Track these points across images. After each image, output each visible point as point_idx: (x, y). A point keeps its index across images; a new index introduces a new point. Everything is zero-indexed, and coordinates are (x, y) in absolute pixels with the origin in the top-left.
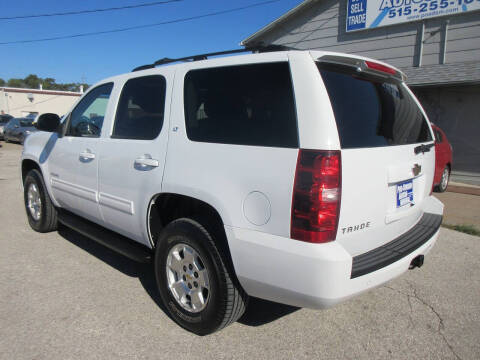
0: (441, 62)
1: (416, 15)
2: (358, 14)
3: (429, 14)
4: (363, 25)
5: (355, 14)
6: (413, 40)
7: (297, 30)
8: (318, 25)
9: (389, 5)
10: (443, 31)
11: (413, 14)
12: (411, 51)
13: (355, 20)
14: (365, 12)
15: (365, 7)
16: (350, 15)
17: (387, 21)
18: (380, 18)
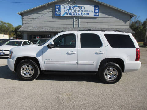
0: (79, 27)
1: (73, 15)
2: (59, 12)
3: (75, 16)
4: (60, 15)
5: (57, 12)
6: (72, 21)
7: (39, 13)
8: (46, 12)
9: (66, 11)
10: (79, 20)
11: (72, 15)
12: (72, 23)
13: (58, 13)
14: (60, 12)
15: (60, 10)
16: (56, 12)
17: (66, 15)
18: (64, 14)
